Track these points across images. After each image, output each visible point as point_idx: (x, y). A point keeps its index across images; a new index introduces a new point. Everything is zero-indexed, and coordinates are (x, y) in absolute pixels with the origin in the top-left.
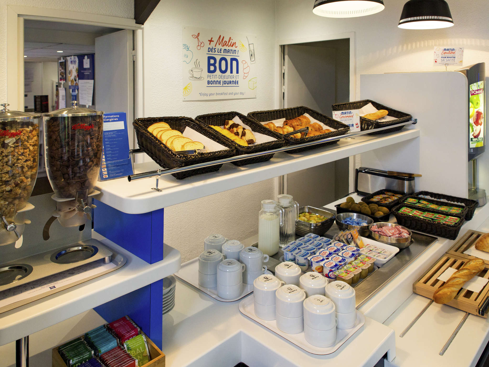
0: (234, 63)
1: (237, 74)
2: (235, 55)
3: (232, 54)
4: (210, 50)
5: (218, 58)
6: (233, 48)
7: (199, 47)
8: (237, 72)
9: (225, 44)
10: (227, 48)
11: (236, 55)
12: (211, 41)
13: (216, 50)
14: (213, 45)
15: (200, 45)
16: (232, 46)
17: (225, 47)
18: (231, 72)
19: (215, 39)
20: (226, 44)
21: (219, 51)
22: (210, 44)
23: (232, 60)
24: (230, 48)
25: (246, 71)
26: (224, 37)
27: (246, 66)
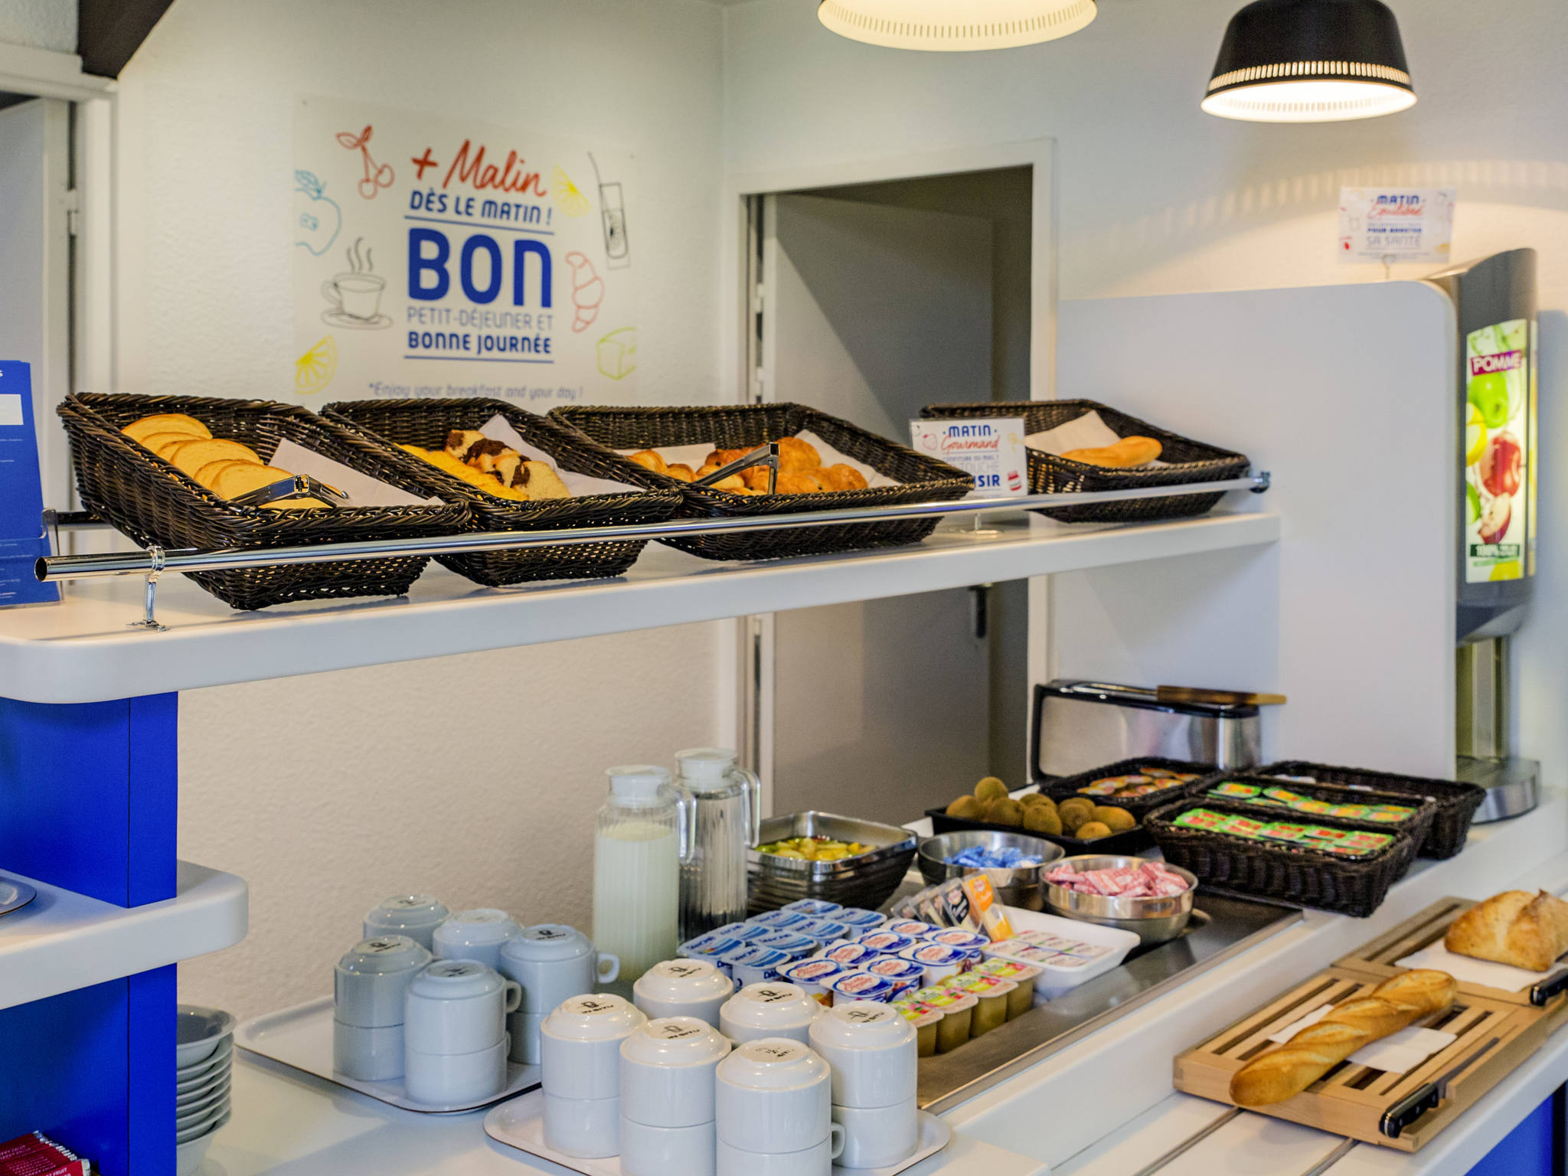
0: (532, 260)
1: (546, 311)
2: (533, 226)
3: (520, 224)
4: (420, 200)
5: (457, 240)
6: (528, 198)
7: (368, 188)
8: (546, 302)
9: (491, 178)
10: (499, 196)
11: (542, 226)
12: (424, 163)
13: (450, 203)
14: (432, 180)
15: (375, 178)
16: (524, 188)
17: (490, 193)
18: (519, 300)
19: (445, 157)
20: (493, 178)
21: (462, 207)
22: (420, 175)
23: (522, 247)
24: (514, 197)
25: (586, 297)
26: (482, 151)
27: (584, 275)
